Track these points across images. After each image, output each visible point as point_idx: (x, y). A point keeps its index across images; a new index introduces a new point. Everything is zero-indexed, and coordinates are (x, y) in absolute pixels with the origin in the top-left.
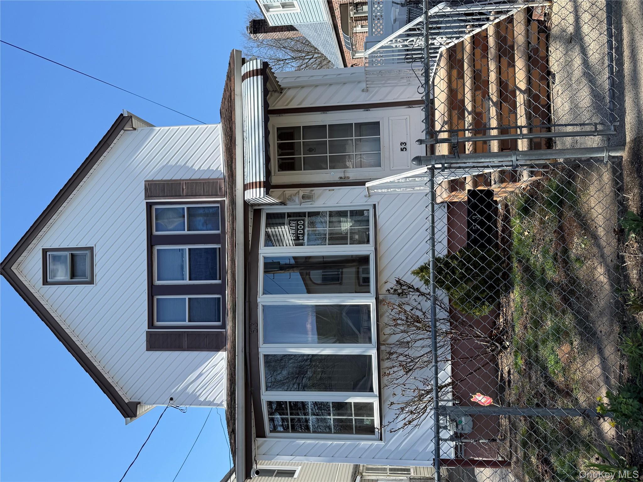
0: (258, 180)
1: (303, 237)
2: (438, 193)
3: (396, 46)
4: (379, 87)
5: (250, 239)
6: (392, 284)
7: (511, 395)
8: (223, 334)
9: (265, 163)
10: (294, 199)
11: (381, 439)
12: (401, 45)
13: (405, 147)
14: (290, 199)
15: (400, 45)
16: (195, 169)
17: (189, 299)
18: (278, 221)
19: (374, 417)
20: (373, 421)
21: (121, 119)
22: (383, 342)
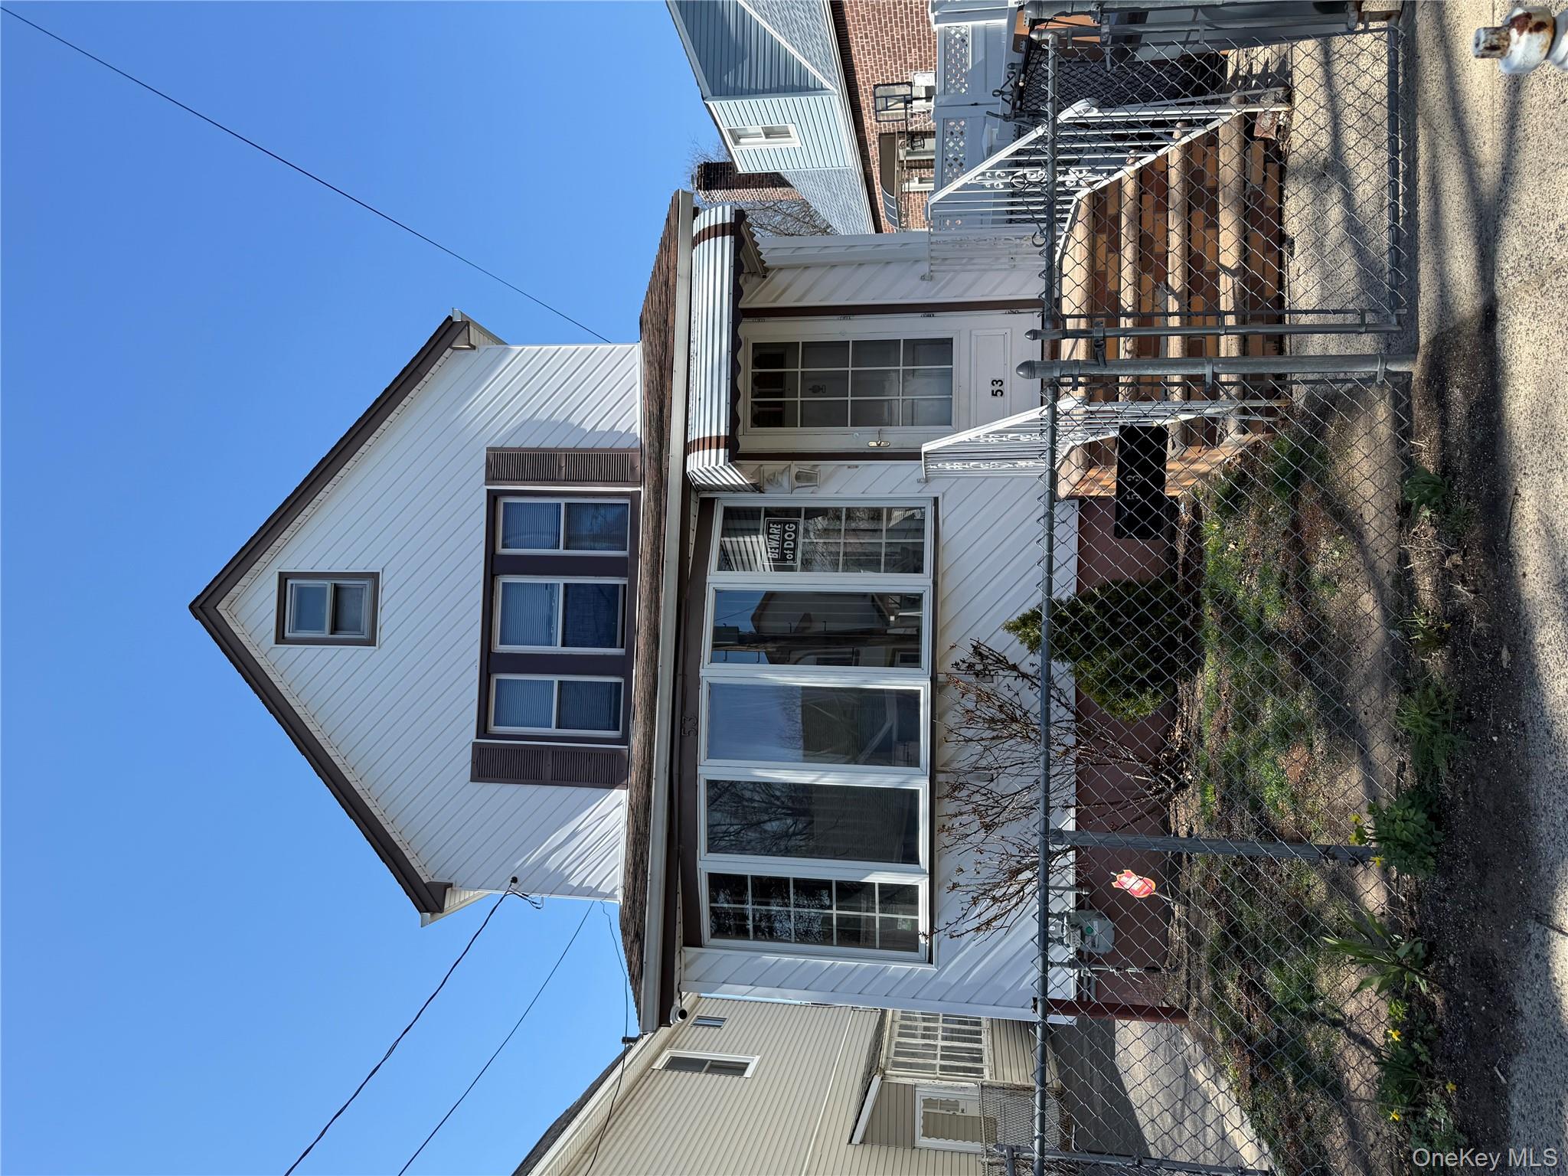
0: (714, 434)
1: (794, 554)
2: (1062, 473)
3: (992, 185)
4: (954, 271)
5: (691, 555)
6: (964, 653)
7: (1192, 878)
8: (624, 756)
9: (729, 401)
10: (780, 480)
11: (930, 961)
12: (1002, 183)
13: (1000, 388)
14: (772, 480)
15: (999, 183)
16: (585, 430)
17: (561, 683)
18: (745, 524)
19: (917, 915)
20: (915, 923)
21: (446, 327)
22: (944, 769)
